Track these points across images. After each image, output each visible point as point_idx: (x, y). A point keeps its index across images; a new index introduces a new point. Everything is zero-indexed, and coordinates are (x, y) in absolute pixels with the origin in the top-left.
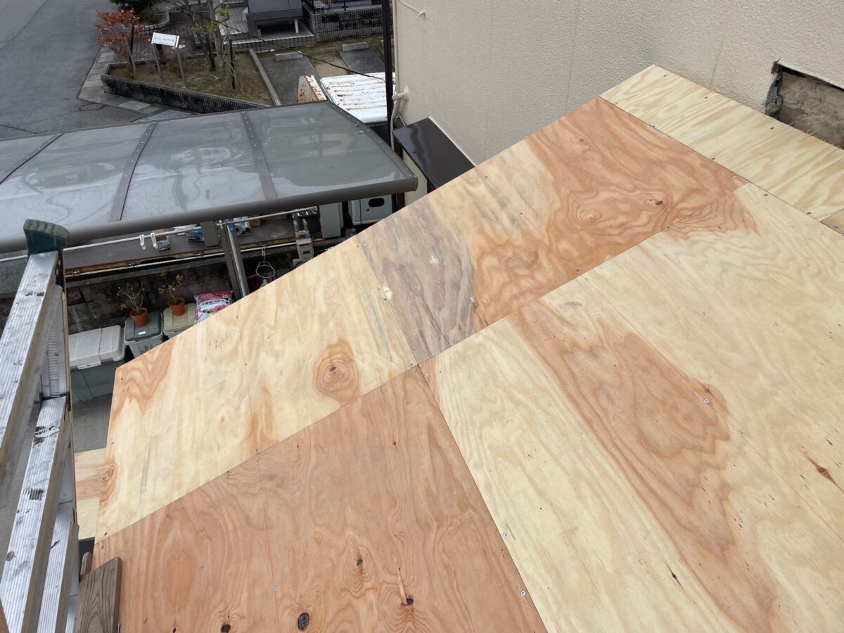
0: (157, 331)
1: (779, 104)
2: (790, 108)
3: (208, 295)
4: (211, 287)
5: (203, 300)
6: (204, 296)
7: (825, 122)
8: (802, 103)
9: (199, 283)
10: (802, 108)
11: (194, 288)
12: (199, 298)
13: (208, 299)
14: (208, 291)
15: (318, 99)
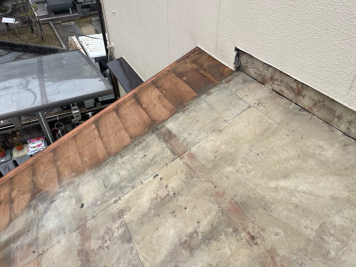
0: (10, 159)
1: (239, 63)
2: (243, 65)
3: (33, 140)
4: (34, 136)
5: (31, 142)
6: (31, 140)
7: (255, 72)
8: (247, 64)
9: (28, 134)
10: (247, 66)
11: (26, 137)
12: (29, 141)
13: (33, 142)
14: (34, 138)
15: (77, 47)
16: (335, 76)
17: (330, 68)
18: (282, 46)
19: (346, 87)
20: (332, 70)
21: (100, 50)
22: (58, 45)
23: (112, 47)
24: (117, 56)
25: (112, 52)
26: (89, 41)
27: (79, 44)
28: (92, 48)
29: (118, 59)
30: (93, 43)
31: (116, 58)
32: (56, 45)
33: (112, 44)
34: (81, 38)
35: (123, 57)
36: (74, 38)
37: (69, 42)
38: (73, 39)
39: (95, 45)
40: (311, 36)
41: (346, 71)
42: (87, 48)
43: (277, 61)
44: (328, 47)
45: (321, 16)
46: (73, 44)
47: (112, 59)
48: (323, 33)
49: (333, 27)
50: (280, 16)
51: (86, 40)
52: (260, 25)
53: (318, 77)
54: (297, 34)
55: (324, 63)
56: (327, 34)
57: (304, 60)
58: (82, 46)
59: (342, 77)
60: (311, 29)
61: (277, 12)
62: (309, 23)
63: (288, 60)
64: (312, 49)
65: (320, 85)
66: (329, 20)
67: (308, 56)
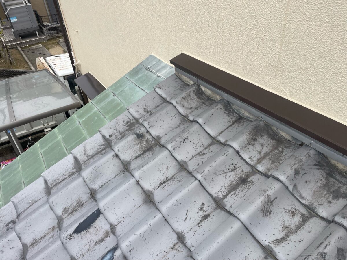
3: (6, 162)
4: (7, 158)
5: (4, 164)
14: (6, 160)
15: (45, 67)
16: (262, 68)
17: (258, 62)
18: (220, 47)
19: (272, 76)
20: (260, 64)
21: (68, 68)
22: (27, 67)
23: (78, 64)
24: (84, 72)
25: (79, 69)
26: (57, 61)
27: (46, 64)
28: (60, 67)
29: (85, 75)
30: (61, 62)
31: (84, 74)
32: (24, 68)
33: (79, 62)
34: (48, 59)
35: (90, 72)
36: (42, 59)
37: (37, 64)
38: (40, 60)
39: (63, 64)
40: (240, 36)
41: (270, 62)
42: (55, 67)
43: (218, 61)
44: (253, 44)
45: (245, 19)
46: (41, 65)
47: (79, 75)
48: (248, 32)
49: (255, 27)
50: (215, 22)
51: (54, 60)
52: (200, 31)
53: (250, 70)
54: (229, 36)
55: (253, 58)
56: (251, 33)
57: (238, 58)
58: (50, 66)
59: (267, 68)
60: (239, 30)
61: (211, 18)
62: (237, 25)
63: (226, 59)
64: (242, 47)
65: (252, 77)
66: (251, 21)
67: (240, 53)
